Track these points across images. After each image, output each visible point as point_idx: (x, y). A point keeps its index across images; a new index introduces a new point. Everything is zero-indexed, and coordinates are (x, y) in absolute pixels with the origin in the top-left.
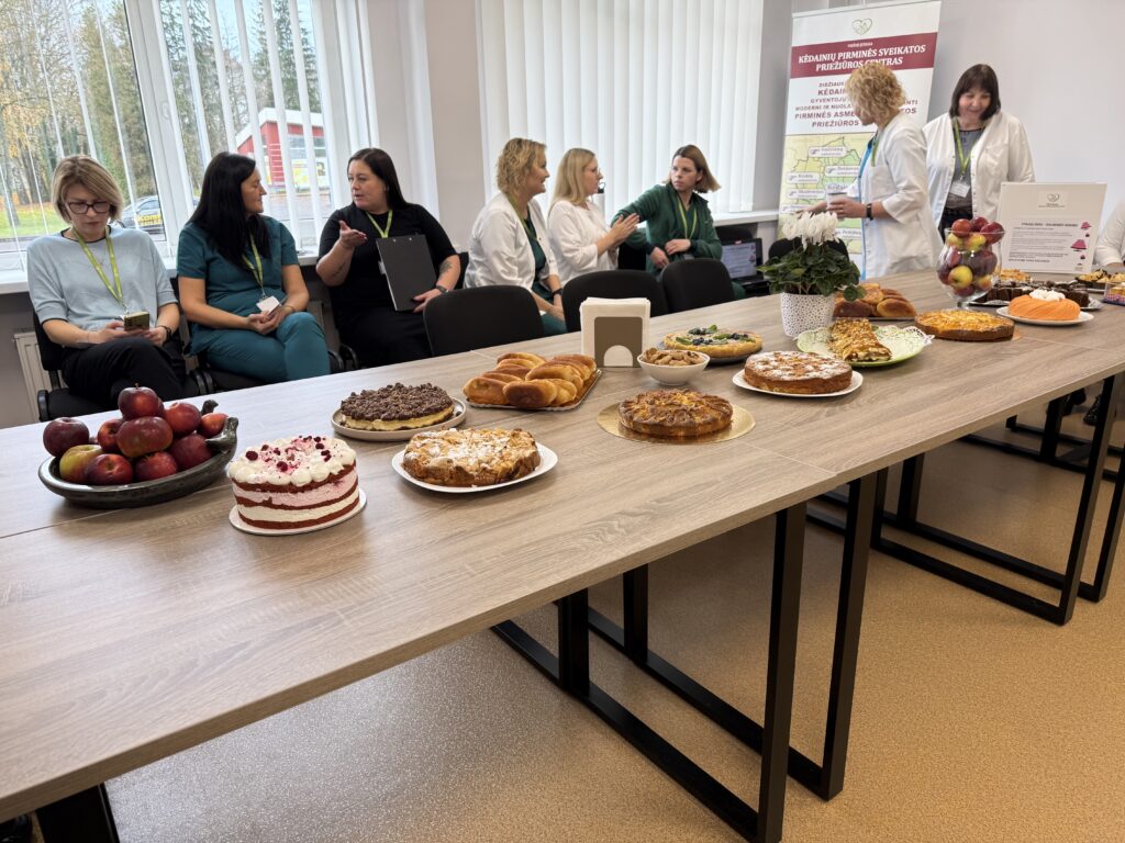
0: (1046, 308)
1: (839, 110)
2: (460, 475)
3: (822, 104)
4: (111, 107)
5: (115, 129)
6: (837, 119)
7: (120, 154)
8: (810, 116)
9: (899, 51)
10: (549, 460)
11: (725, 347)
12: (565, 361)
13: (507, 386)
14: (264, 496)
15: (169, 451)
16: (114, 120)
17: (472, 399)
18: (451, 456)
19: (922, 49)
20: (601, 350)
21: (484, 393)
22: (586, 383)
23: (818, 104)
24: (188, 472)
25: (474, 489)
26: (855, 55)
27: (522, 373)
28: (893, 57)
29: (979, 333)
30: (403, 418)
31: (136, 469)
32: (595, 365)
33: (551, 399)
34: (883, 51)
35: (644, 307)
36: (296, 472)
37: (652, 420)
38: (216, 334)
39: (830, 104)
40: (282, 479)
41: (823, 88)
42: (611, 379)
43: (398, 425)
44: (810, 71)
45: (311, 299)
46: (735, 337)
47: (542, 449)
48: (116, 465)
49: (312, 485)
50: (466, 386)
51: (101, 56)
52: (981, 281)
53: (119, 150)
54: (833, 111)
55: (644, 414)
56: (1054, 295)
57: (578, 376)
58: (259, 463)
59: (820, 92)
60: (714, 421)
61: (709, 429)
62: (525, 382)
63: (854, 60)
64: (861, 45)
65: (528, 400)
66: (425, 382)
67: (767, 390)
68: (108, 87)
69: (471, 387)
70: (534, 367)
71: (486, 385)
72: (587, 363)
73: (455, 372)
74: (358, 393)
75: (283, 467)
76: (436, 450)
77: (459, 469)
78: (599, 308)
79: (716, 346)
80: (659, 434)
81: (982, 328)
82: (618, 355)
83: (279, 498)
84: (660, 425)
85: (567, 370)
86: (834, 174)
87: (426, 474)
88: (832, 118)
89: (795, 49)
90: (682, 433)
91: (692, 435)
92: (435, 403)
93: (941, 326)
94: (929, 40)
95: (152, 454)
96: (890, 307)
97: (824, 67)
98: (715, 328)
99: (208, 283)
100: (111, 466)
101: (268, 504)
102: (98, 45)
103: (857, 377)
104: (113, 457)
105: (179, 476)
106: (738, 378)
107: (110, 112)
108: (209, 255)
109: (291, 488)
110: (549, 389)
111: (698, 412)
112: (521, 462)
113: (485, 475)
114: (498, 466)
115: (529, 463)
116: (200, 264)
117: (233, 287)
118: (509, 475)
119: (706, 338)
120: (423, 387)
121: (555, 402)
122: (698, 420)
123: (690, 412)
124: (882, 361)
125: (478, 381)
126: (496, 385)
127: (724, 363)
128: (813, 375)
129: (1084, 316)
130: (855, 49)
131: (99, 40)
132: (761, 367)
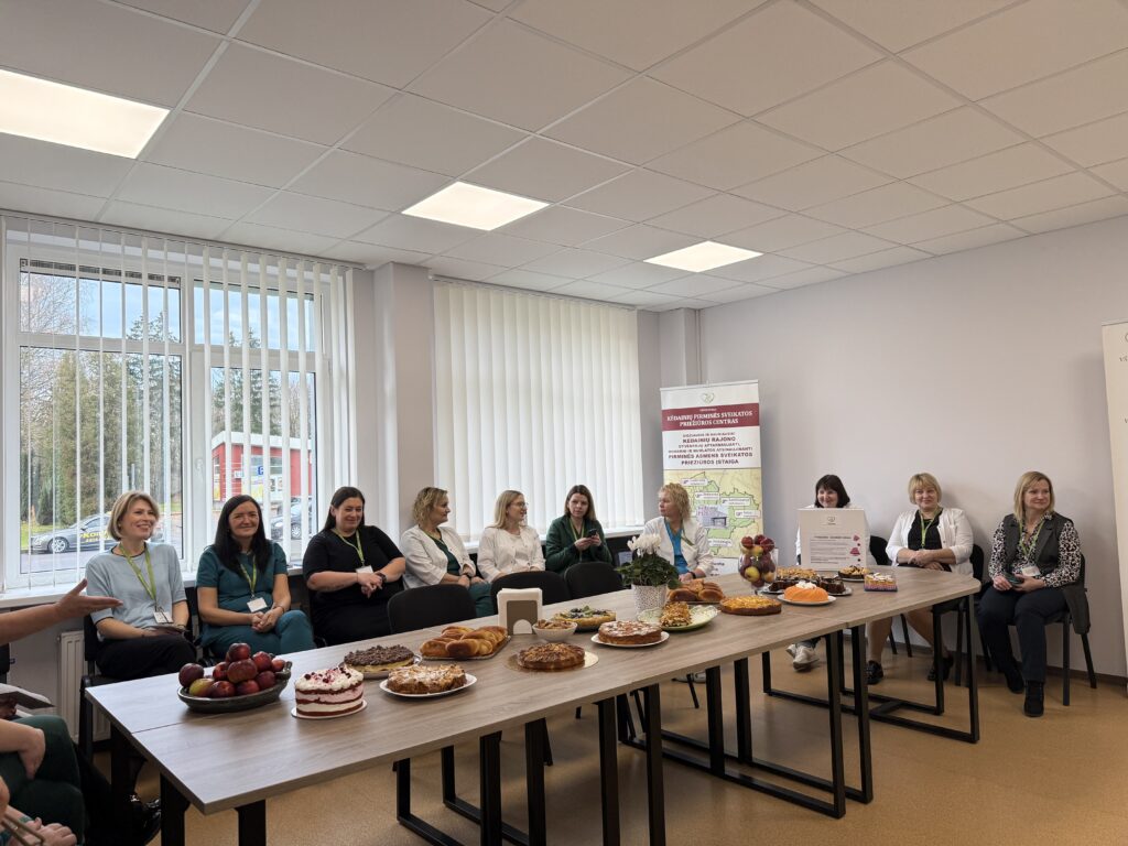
0: (803, 594)
1: (699, 453)
2: (421, 687)
3: (687, 449)
4: (74, 433)
5: (75, 452)
6: (698, 459)
7: (75, 474)
8: (679, 457)
9: (735, 414)
10: (471, 679)
11: (590, 619)
12: (487, 629)
13: (448, 645)
14: (314, 697)
15: (255, 679)
16: (75, 444)
17: (425, 654)
18: (416, 677)
19: (750, 413)
20: (511, 622)
21: (434, 650)
22: (499, 644)
23: (684, 449)
24: (266, 691)
25: (429, 694)
26: (706, 416)
27: (458, 637)
28: (731, 418)
29: (755, 610)
30: (384, 663)
31: (237, 688)
32: (506, 632)
33: (476, 651)
34: (724, 415)
35: (537, 594)
36: (333, 684)
37: (535, 659)
38: (223, 630)
39: (692, 449)
40: (326, 687)
41: (686, 438)
42: (517, 641)
43: (380, 668)
44: (676, 426)
45: (293, 602)
46: (599, 613)
47: (468, 676)
48: (227, 687)
49: (342, 691)
50: (421, 647)
51: (74, 389)
52: (766, 577)
53: (75, 470)
54: (695, 454)
55: (532, 657)
56: (810, 585)
57: (494, 638)
58: (312, 680)
59: (684, 441)
60: (572, 659)
61: (569, 664)
62: (461, 641)
63: (705, 420)
64: (709, 410)
65: (461, 653)
66: (396, 644)
67: (610, 644)
68: (75, 415)
69: (425, 647)
70: (465, 633)
71: (435, 645)
72: (501, 630)
73: (414, 640)
74: (354, 652)
75: (326, 681)
76: (407, 675)
77: (420, 683)
78: (510, 595)
79: (586, 620)
80: (539, 667)
81: (758, 606)
82: (522, 626)
83: (324, 698)
84: (540, 662)
85: (487, 634)
86: (702, 498)
87: (403, 688)
88: (694, 459)
89: (664, 411)
90: (552, 667)
91: (559, 667)
92: (403, 655)
93: (734, 606)
94: (754, 407)
95: (247, 681)
96: (706, 594)
97: (685, 424)
98: (587, 608)
99: (219, 593)
100: (224, 687)
101: (318, 701)
102: (73, 379)
103: (665, 635)
104: (226, 683)
105: (261, 693)
106: (595, 638)
107: (73, 437)
108: (222, 568)
109: (331, 692)
110: (475, 645)
111: (562, 654)
112: (455, 680)
113: (435, 686)
114: (442, 681)
115: (462, 680)
116: (213, 576)
117: (236, 593)
118: (449, 687)
119: (580, 614)
120: (394, 647)
121: (478, 654)
122: (562, 658)
123: (558, 654)
124: (684, 626)
125: (429, 643)
126: (441, 645)
127: (587, 630)
128: (638, 633)
129: (831, 598)
130: (705, 413)
131: (75, 375)
132: (607, 629)
